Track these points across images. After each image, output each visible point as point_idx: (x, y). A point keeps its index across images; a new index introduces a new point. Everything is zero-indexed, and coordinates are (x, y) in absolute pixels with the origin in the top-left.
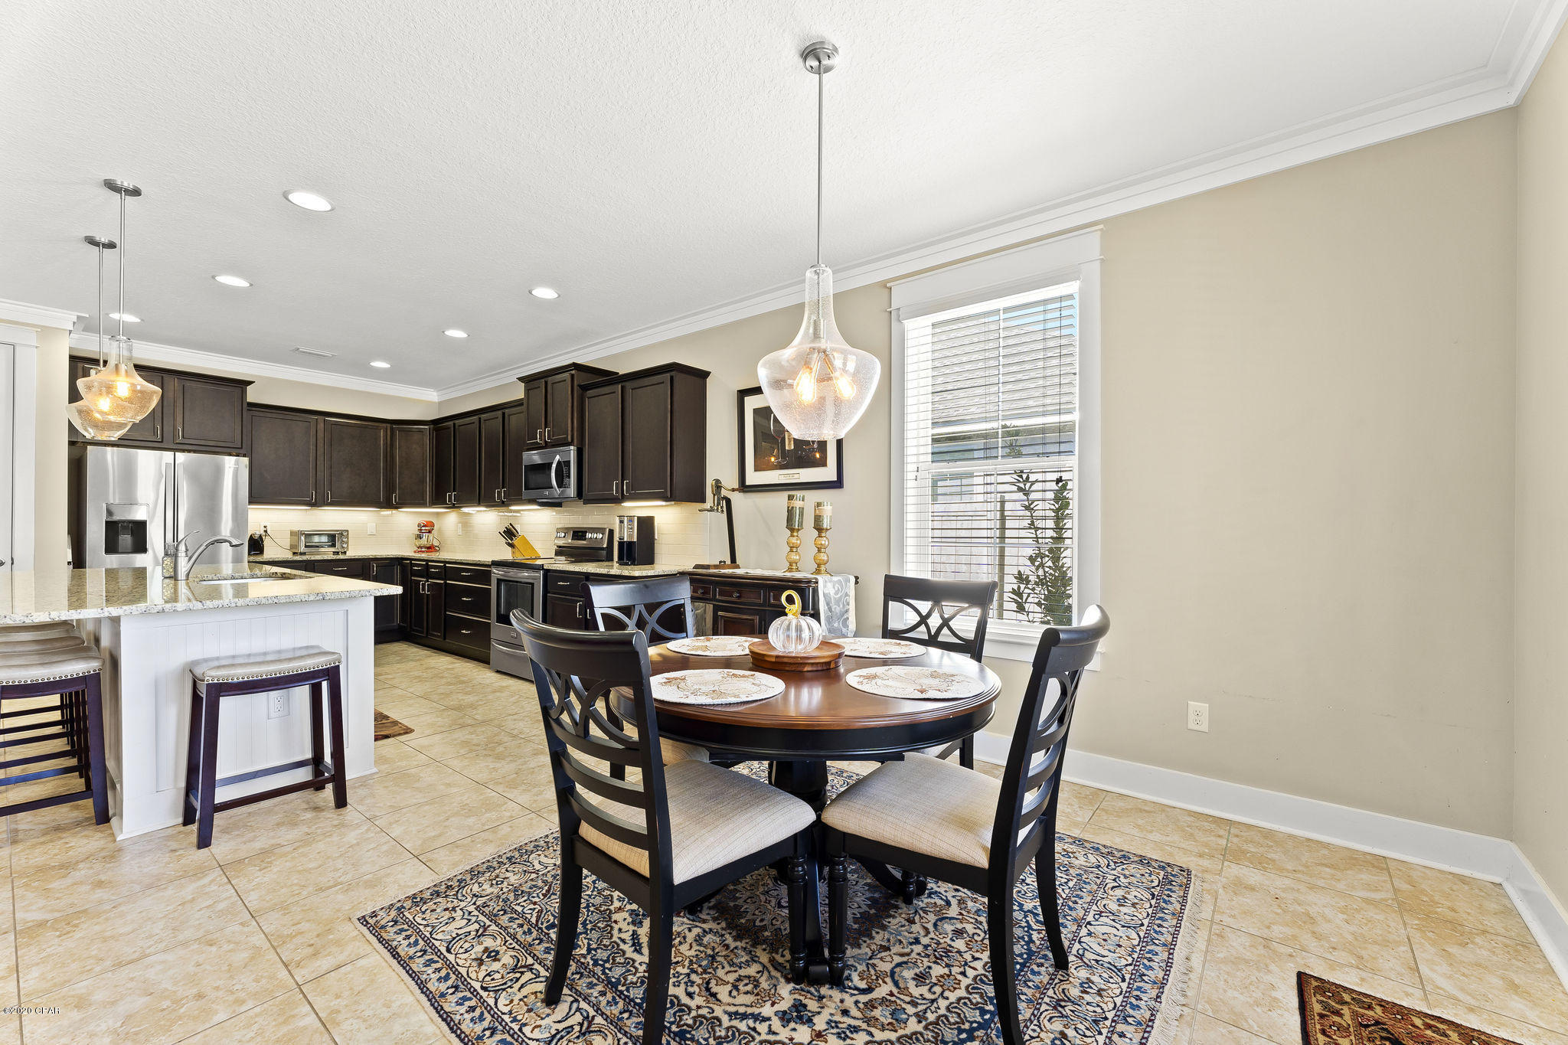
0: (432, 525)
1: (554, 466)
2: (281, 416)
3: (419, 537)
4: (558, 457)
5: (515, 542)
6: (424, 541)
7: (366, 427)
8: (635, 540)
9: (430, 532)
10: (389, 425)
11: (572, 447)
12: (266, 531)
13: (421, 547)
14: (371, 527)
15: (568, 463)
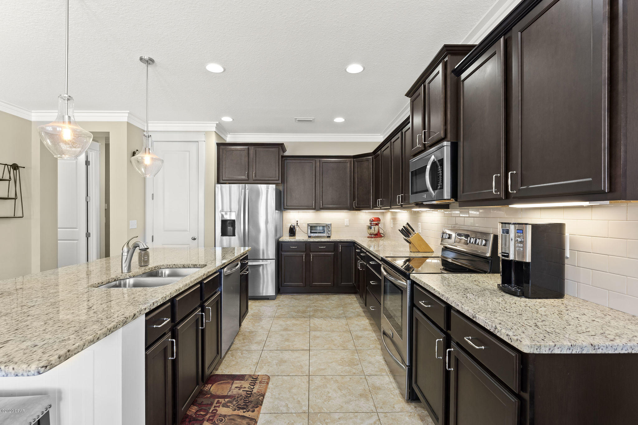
0: (378, 220)
1: (428, 167)
2: (299, 161)
3: (370, 228)
4: (433, 157)
5: (411, 239)
6: (372, 231)
7: (340, 162)
8: (528, 259)
9: (377, 224)
10: (352, 159)
11: (445, 143)
12: (297, 224)
13: (371, 234)
14: (346, 222)
15: (441, 161)
